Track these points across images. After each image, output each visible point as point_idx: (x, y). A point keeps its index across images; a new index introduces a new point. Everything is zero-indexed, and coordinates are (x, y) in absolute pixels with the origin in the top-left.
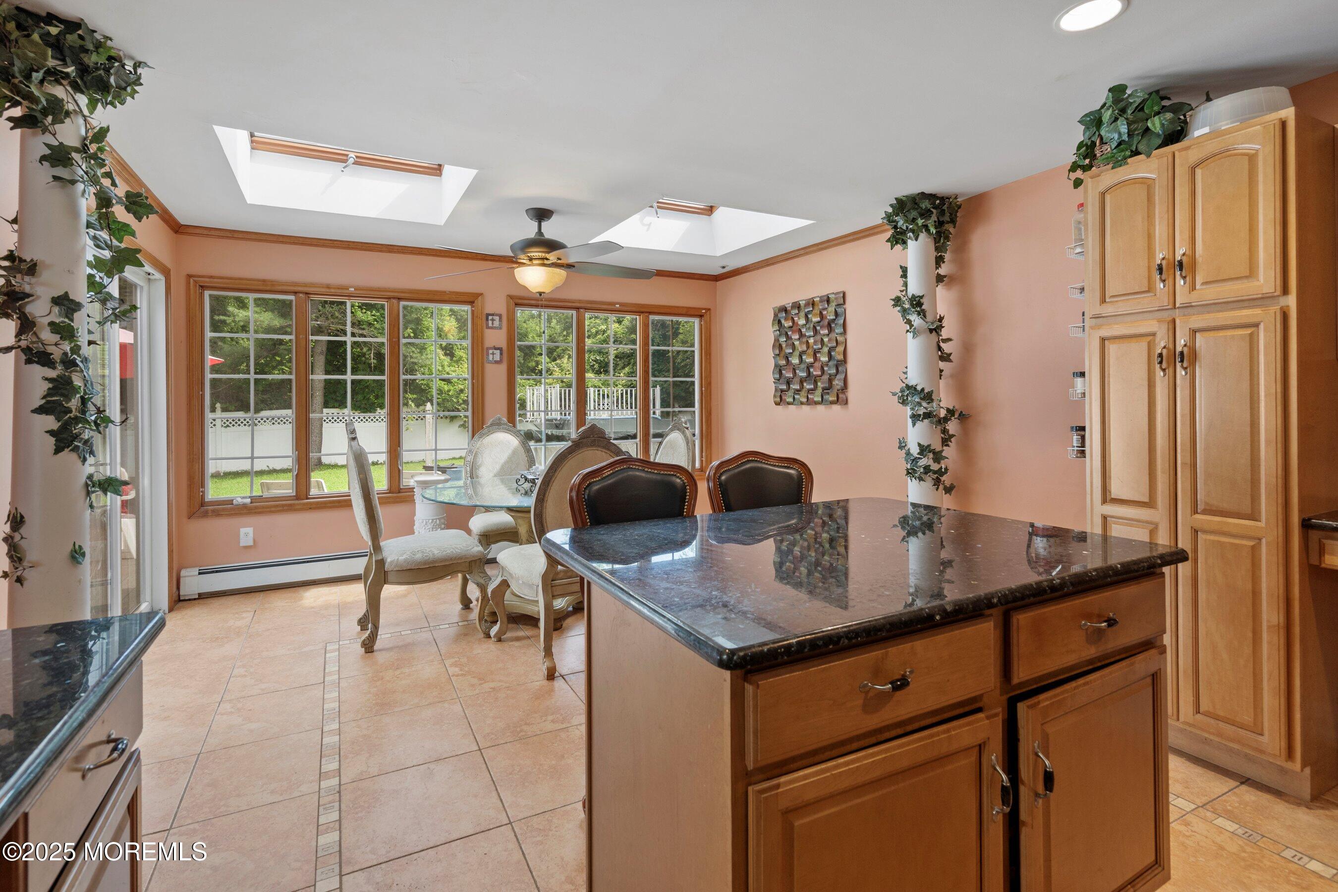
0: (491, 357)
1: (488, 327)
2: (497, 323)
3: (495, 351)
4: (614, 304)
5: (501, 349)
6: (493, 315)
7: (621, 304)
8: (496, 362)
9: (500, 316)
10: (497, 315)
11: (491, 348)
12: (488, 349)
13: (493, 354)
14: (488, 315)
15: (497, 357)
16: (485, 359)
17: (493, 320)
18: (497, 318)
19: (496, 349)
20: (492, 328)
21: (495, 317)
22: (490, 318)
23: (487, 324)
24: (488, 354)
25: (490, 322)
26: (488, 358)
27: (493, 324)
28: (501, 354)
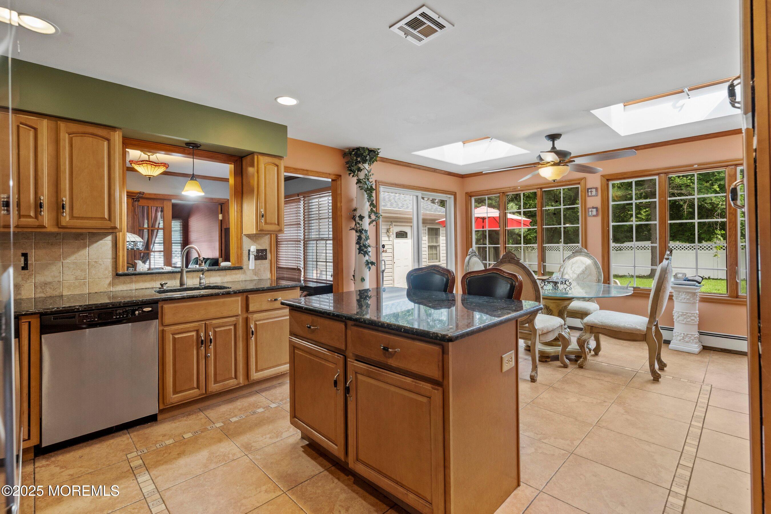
0: (590, 213)
1: (589, 196)
2: (594, 193)
3: (593, 210)
4: (692, 165)
5: (597, 208)
6: (591, 188)
7: (699, 165)
8: (594, 216)
9: (596, 189)
10: (594, 188)
11: (590, 208)
12: (589, 208)
13: (592, 211)
14: (588, 189)
15: (594, 213)
16: (587, 215)
17: (591, 192)
18: (594, 190)
19: (593, 208)
20: (591, 196)
21: (592, 190)
22: (590, 190)
23: (588, 194)
24: (589, 212)
25: (590, 193)
26: (589, 214)
27: (591, 194)
28: (597, 211)
